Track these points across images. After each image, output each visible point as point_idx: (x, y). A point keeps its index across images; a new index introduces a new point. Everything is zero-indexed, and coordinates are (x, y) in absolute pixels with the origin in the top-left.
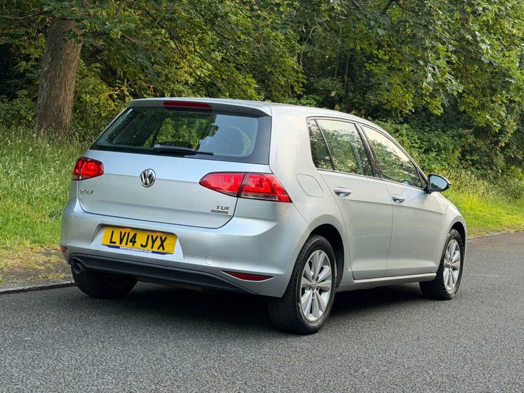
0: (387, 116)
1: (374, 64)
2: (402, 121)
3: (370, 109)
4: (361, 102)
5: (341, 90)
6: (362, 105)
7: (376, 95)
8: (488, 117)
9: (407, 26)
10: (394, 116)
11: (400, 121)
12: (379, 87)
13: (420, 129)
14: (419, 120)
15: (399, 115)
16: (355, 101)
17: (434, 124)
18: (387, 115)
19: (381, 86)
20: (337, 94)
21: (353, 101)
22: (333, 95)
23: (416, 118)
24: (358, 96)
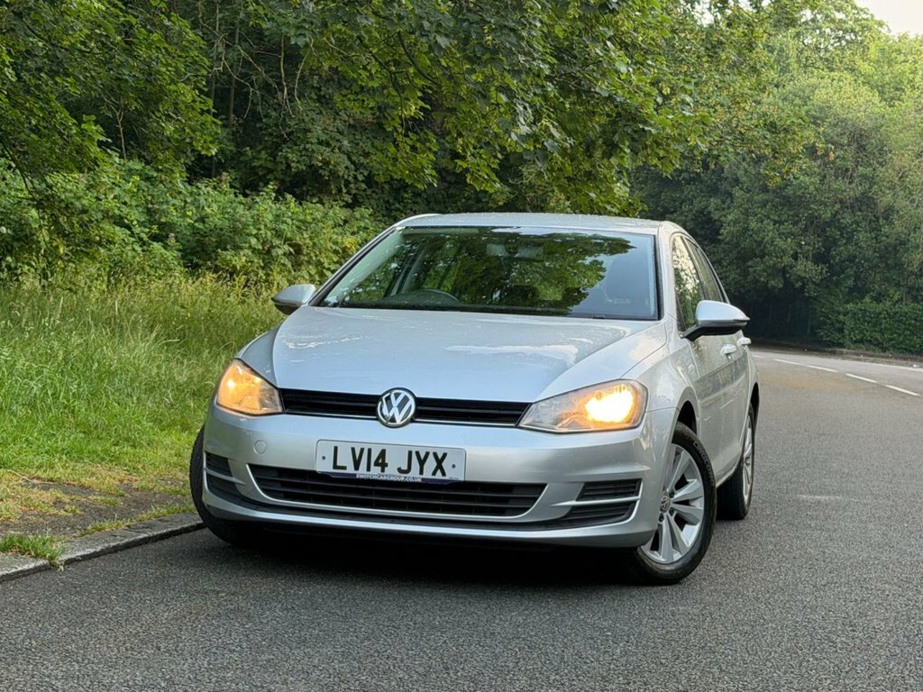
0: (321, 193)
1: (352, 97)
2: (350, 201)
3: (287, 179)
4: (270, 165)
5: (228, 144)
6: (270, 171)
7: (301, 152)
8: (593, 195)
9: (486, 31)
10: (334, 192)
11: (346, 202)
12: (306, 137)
13: (384, 216)
14: (379, 198)
15: (344, 191)
16: (256, 163)
17: (409, 206)
18: (320, 191)
19: (309, 135)
20: (221, 151)
21: (253, 165)
22: (214, 153)
23: (374, 195)
24: (263, 155)
